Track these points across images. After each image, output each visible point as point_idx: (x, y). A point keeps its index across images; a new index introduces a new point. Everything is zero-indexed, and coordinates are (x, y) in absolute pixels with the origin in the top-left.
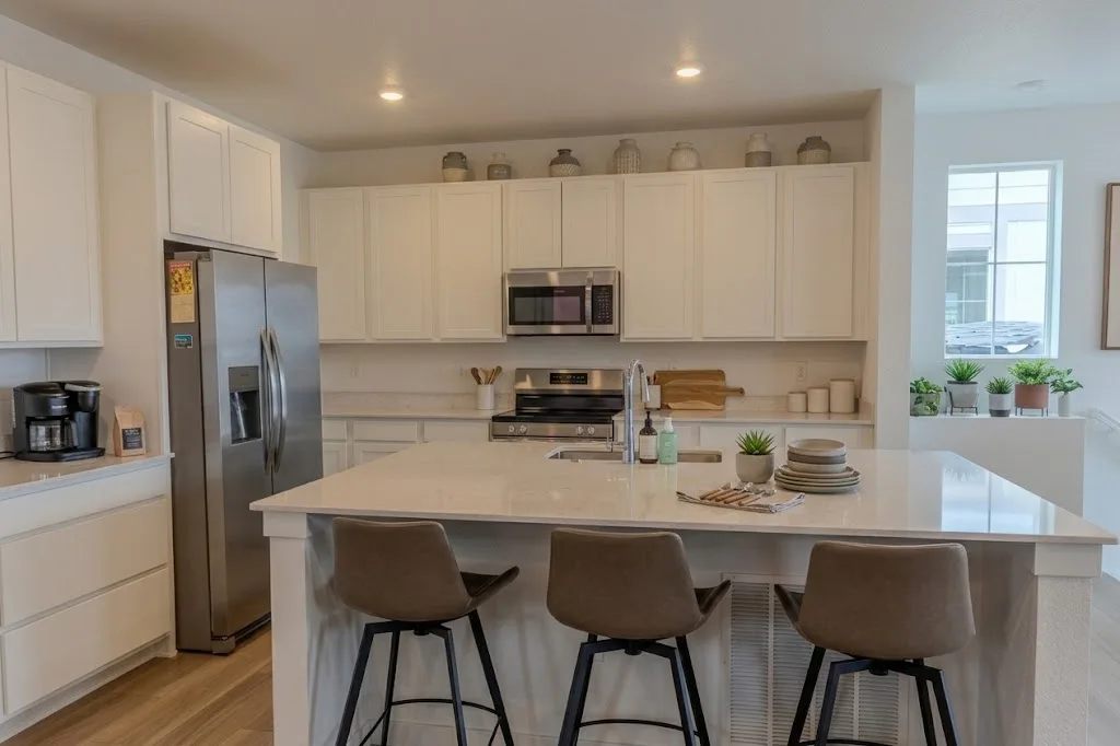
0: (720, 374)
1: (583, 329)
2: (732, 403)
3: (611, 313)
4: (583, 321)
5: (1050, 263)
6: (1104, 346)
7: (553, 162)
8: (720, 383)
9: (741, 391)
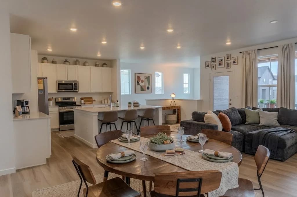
0: (92, 98)
1: (72, 90)
2: (94, 102)
3: (77, 88)
4: (73, 89)
5: (129, 82)
6: (135, 93)
7: (65, 62)
8: (92, 99)
9: (95, 100)
